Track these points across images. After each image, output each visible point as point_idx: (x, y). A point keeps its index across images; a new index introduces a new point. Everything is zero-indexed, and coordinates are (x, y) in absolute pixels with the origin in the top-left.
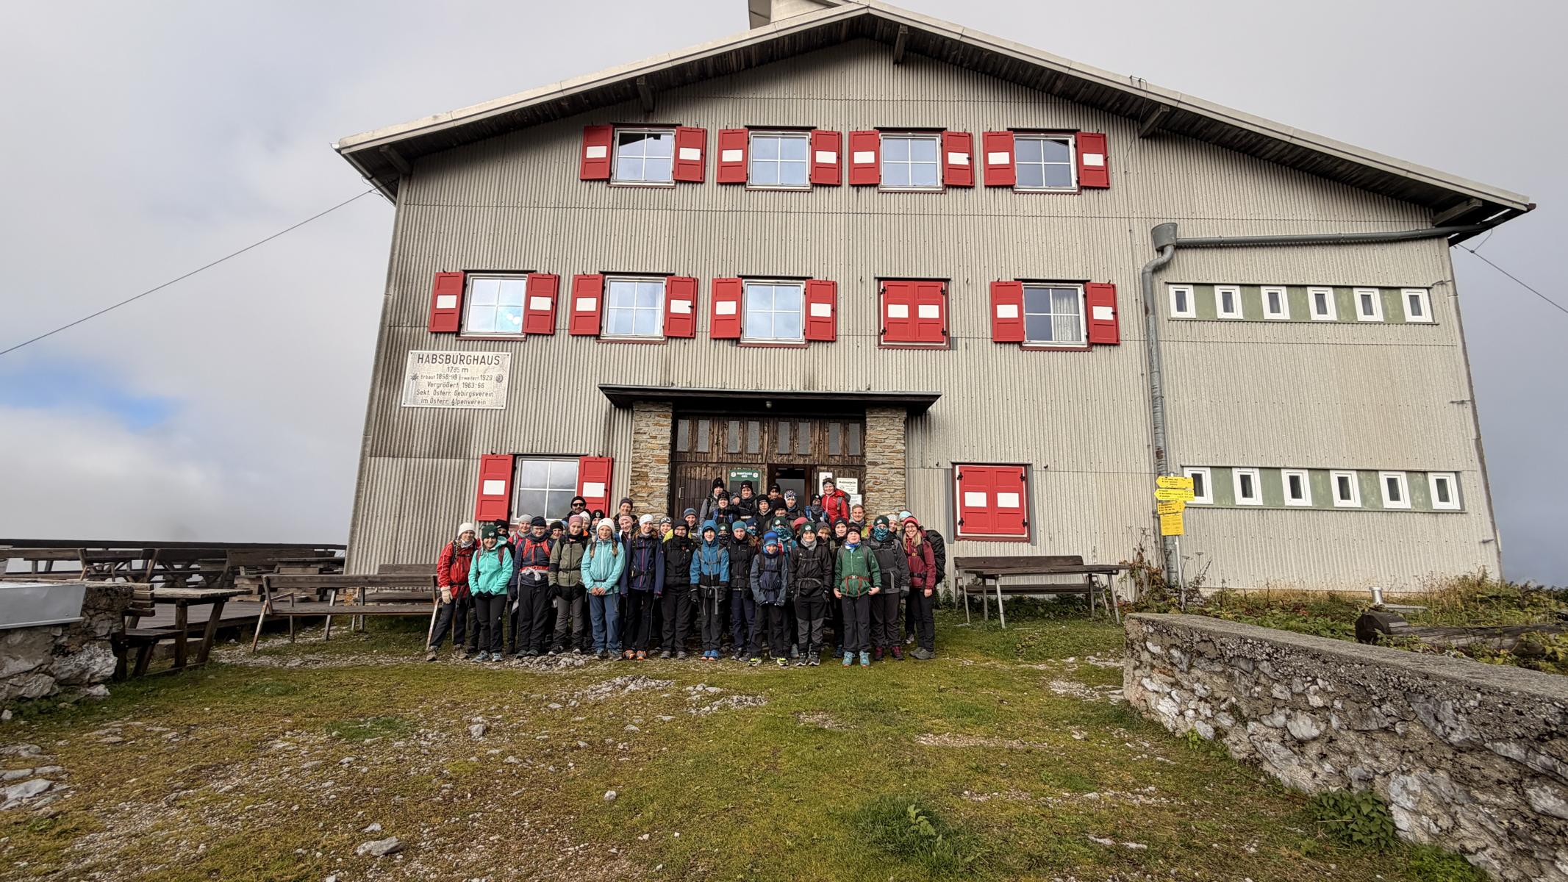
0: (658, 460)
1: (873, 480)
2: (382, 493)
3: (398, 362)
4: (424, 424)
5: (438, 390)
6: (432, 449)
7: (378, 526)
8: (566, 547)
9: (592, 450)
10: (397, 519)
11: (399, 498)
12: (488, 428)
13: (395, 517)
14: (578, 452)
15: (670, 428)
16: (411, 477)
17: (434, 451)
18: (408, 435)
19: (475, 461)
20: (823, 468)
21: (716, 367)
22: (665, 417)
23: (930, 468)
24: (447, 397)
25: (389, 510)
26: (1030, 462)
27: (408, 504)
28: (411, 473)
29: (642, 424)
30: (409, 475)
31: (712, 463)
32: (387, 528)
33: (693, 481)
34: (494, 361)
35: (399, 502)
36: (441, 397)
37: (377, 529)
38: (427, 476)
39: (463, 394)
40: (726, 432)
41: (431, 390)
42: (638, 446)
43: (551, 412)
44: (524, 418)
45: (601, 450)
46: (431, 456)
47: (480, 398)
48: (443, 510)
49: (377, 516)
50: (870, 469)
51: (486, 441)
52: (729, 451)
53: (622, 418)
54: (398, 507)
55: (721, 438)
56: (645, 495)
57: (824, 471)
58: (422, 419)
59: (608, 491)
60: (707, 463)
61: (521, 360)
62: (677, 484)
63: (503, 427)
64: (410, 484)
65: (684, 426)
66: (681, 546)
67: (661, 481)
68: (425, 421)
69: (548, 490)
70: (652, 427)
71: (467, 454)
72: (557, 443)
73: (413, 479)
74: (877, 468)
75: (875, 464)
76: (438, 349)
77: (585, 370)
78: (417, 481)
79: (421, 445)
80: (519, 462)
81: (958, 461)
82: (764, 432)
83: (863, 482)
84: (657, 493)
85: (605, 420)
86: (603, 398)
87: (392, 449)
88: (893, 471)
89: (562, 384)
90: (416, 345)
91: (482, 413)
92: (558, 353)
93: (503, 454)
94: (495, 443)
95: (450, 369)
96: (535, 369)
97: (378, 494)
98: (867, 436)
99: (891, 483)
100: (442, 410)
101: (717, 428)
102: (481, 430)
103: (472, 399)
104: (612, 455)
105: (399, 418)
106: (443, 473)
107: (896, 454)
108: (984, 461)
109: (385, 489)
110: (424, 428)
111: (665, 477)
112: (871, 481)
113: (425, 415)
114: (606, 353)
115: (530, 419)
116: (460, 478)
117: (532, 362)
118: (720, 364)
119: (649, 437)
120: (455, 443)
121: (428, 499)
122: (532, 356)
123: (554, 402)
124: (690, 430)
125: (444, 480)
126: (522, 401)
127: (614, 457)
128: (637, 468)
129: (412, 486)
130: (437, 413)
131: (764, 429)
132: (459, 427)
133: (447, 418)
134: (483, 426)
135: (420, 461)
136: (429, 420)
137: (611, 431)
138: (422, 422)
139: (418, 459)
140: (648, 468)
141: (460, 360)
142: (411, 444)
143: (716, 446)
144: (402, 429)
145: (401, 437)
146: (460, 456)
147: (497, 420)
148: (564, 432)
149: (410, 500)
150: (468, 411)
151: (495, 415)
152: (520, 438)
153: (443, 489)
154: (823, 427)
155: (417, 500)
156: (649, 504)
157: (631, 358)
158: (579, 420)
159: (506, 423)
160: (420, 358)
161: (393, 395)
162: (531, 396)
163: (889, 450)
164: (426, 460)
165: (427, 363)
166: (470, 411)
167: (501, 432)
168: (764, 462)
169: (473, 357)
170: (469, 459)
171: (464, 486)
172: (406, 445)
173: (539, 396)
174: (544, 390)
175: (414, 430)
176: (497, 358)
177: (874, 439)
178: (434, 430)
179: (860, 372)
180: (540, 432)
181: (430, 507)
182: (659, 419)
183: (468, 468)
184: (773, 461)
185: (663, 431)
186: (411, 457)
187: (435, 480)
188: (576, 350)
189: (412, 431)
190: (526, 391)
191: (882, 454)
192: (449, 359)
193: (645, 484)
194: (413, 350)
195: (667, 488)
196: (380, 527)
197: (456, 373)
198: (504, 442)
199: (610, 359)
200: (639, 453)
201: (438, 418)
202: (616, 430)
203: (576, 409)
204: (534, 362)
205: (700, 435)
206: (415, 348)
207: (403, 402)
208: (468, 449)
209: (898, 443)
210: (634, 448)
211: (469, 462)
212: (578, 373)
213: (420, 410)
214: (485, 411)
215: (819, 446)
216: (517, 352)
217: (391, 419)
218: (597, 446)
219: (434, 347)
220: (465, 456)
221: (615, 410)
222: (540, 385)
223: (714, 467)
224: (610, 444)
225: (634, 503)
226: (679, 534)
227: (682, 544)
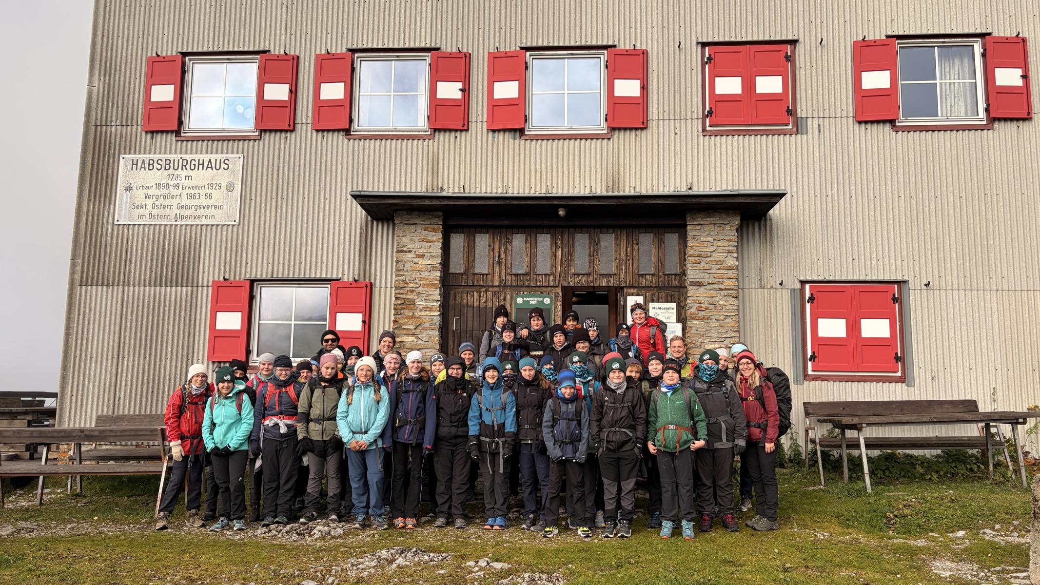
0: (427, 284)
1: (697, 305)
2: (96, 330)
3: (108, 169)
4: (143, 244)
5: (157, 203)
6: (153, 275)
7: (93, 369)
8: (318, 392)
9: (346, 273)
10: (115, 360)
11: (117, 335)
12: (218, 249)
13: (113, 357)
14: (329, 276)
15: (440, 245)
16: (130, 309)
17: (156, 277)
18: (124, 258)
19: (205, 288)
20: (631, 291)
21: (495, 166)
22: (434, 230)
23: (772, 288)
24: (168, 211)
25: (105, 350)
26: (905, 278)
27: (127, 342)
28: (130, 305)
29: (406, 240)
30: (127, 308)
31: (493, 286)
32: (103, 371)
33: (470, 310)
34: (223, 165)
35: (117, 341)
36: (161, 212)
37: (92, 373)
38: (148, 308)
39: (188, 207)
40: (509, 247)
41: (149, 202)
42: (401, 267)
43: (294, 228)
44: (261, 236)
45: (356, 273)
46: (153, 283)
47: (207, 212)
48: (169, 349)
49: (91, 358)
50: (692, 291)
51: (217, 264)
52: (514, 272)
53: (380, 232)
54: (116, 345)
55: (503, 256)
56: (412, 327)
57: (632, 295)
58: (140, 240)
59: (367, 323)
60: (487, 287)
61: (255, 164)
62: (451, 313)
63: (237, 247)
64: (129, 318)
65: (458, 242)
66: (456, 389)
67: (431, 310)
69: (293, 323)
70: (418, 244)
71: (195, 280)
72: (303, 265)
73: (132, 312)
74: (702, 289)
75: (699, 285)
76: (155, 153)
77: (334, 174)
78: (137, 315)
79: (140, 271)
80: (257, 288)
81: (809, 278)
82: (557, 247)
83: (683, 307)
84: (427, 325)
85: (361, 236)
86: (356, 208)
87: (106, 276)
88: (723, 292)
89: (306, 193)
90: (128, 148)
91: (211, 229)
92: (300, 154)
93: (237, 279)
94: (228, 266)
95: (171, 177)
96: (272, 175)
97: (91, 331)
98: (688, 249)
99: (720, 308)
100: (163, 228)
101: (498, 243)
102: (210, 251)
103: (199, 212)
104: (370, 280)
105: (112, 238)
106: (167, 305)
107: (726, 272)
108: (844, 279)
109: (99, 326)
110: (142, 249)
111: (435, 304)
112: (694, 306)
113: (143, 234)
114: (359, 152)
115: (269, 236)
116: (188, 310)
117: (268, 166)
118: (500, 162)
119: (415, 256)
120: (181, 267)
121: (151, 336)
122: (268, 158)
123: (297, 215)
124: (464, 246)
125: (169, 313)
126: (257, 215)
127: (373, 281)
128: (401, 294)
129: (131, 320)
130: (157, 231)
131: (556, 243)
132: (185, 246)
133: (170, 237)
134: (213, 245)
135: (139, 290)
136: (148, 239)
137: (368, 250)
138: (140, 242)
139: (137, 288)
140: (415, 294)
141: (183, 165)
142: (128, 269)
143: (497, 266)
144: (116, 251)
145: (115, 262)
146: (187, 283)
147: (229, 238)
148: (311, 251)
149: (130, 338)
150: (194, 228)
151: (227, 233)
152: (257, 260)
153: (168, 324)
154: (630, 239)
155: (138, 337)
156: (417, 338)
157: (390, 157)
158: (328, 237)
159: (240, 242)
160: (134, 164)
161: (104, 210)
162: (268, 208)
163: (718, 267)
164: (147, 288)
165: (143, 169)
166: (196, 228)
167: (234, 253)
168: (557, 284)
169: (197, 161)
170: (197, 286)
171: (193, 320)
172: (122, 271)
173: (279, 207)
174: (285, 201)
175: (131, 252)
176: (226, 162)
177: (697, 253)
178: (155, 252)
179: (678, 167)
180: (282, 252)
181: (154, 345)
182: (427, 233)
183: (197, 297)
184: (569, 283)
185: (432, 248)
186: (128, 285)
187: (159, 312)
188: (321, 150)
189: (129, 253)
190: (263, 201)
191: (708, 271)
192: (169, 164)
193: (411, 314)
194: (125, 154)
195: (438, 318)
196: (95, 370)
197: (178, 181)
198: (238, 264)
199: (363, 160)
200: (402, 275)
201: (159, 237)
202: (374, 249)
203: (324, 222)
204: (270, 166)
205: (477, 252)
206: (127, 151)
207: (116, 219)
208: (196, 274)
209: (729, 257)
210: (397, 270)
211: (197, 290)
212: (325, 178)
213: (136, 227)
214: (215, 228)
215: (626, 263)
216: (250, 153)
217: (104, 239)
218: (351, 268)
219: (150, 150)
220: (192, 283)
221: (372, 224)
222: (280, 194)
223: (495, 292)
224: (368, 265)
225: (398, 337)
226: (454, 375)
227: (458, 387)
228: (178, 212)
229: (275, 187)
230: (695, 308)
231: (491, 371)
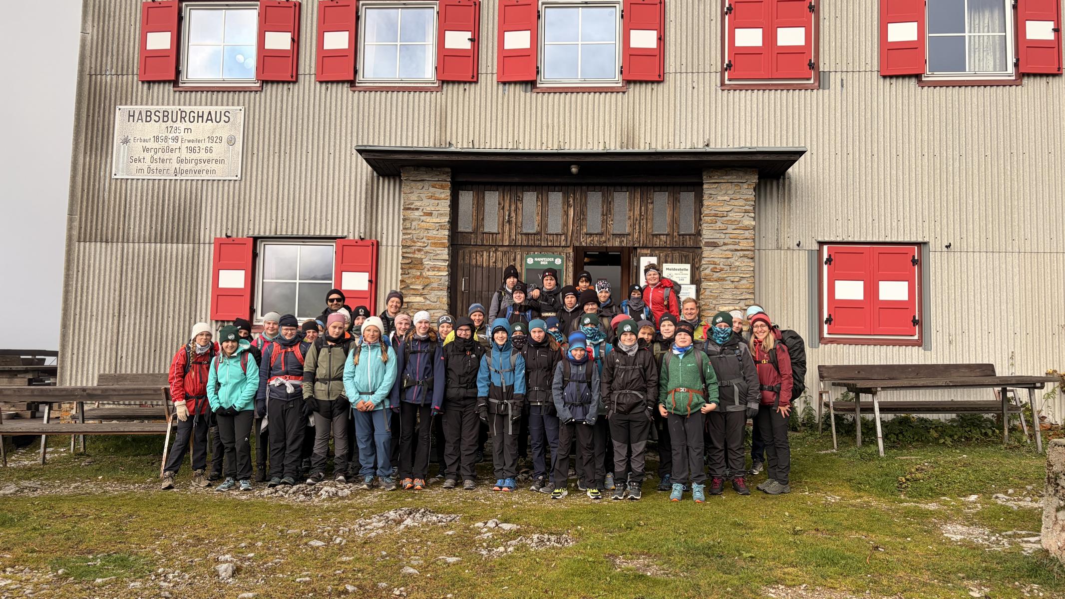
0: (435, 243)
1: (711, 266)
2: (96, 287)
3: (104, 121)
4: (142, 200)
5: (155, 157)
6: (153, 232)
7: (94, 327)
8: (324, 351)
9: (352, 231)
10: (116, 318)
11: (117, 293)
12: (220, 205)
13: (114, 316)
14: (334, 234)
15: (448, 202)
16: (130, 266)
17: (156, 234)
18: (122, 214)
19: (207, 246)
20: (645, 251)
21: (505, 121)
22: (442, 187)
23: (789, 249)
24: (167, 165)
25: (106, 307)
26: (926, 240)
27: (128, 299)
28: (130, 262)
29: (413, 197)
30: (127, 264)
31: (503, 246)
32: (104, 329)
33: (479, 269)
34: (224, 118)
35: (117, 298)
36: (160, 166)
37: (93, 331)
38: (149, 265)
39: (187, 161)
40: (520, 205)
41: (148, 156)
42: (408, 225)
43: (298, 183)
44: (264, 191)
45: (362, 231)
46: (153, 240)
47: (208, 166)
48: (172, 307)
49: (92, 316)
50: (707, 252)
51: (219, 221)
52: (525, 231)
53: (386, 188)
54: (117, 303)
55: (513, 214)
56: (420, 287)
57: (646, 255)
58: (139, 194)
59: (374, 282)
60: (496, 247)
61: (257, 117)
62: (460, 273)
63: (239, 203)
64: (129, 275)
65: (467, 199)
66: (465, 351)
67: (439, 270)
69: (298, 281)
70: (426, 202)
71: (197, 237)
72: (307, 223)
73: (133, 269)
74: (717, 250)
75: (714, 245)
76: (152, 104)
77: (338, 127)
78: (138, 272)
79: (140, 227)
80: (260, 246)
81: (827, 239)
82: (569, 206)
83: (697, 269)
84: (435, 285)
85: (366, 193)
86: (362, 164)
87: (104, 232)
88: (738, 253)
89: (310, 147)
90: (124, 99)
91: (212, 185)
92: (303, 106)
93: (240, 236)
94: (230, 223)
95: (169, 129)
96: (275, 128)
97: (91, 288)
98: (704, 208)
99: (736, 269)
100: (162, 182)
101: (508, 201)
102: (212, 207)
103: (199, 166)
104: (376, 238)
105: (110, 192)
106: (168, 262)
107: (742, 232)
108: (863, 240)
109: (99, 283)
110: (141, 204)
111: (444, 264)
112: (708, 267)
113: (142, 189)
114: (364, 105)
115: (272, 192)
116: (190, 267)
117: (270, 119)
118: (511, 117)
119: (422, 214)
120: (181, 224)
121: (153, 294)
122: (271, 110)
123: (301, 170)
124: (473, 204)
125: (171, 270)
126: (260, 169)
127: (379, 239)
128: (409, 253)
129: (132, 277)
130: (156, 186)
131: (568, 202)
132: (185, 202)
133: (169, 192)
134: (214, 201)
135: (139, 246)
136: (147, 194)
137: (375, 207)
138: (139, 197)
139: (136, 245)
140: (422, 253)
141: (181, 117)
142: (127, 225)
143: (508, 225)
144: (114, 207)
145: (114, 217)
146: (188, 240)
147: (231, 193)
148: (316, 208)
149: (131, 295)
150: (194, 183)
151: (229, 188)
152: (260, 216)
153: (170, 281)
154: (645, 198)
155: (140, 294)
156: (425, 298)
157: (397, 111)
158: (333, 192)
159: (242, 197)
160: (131, 115)
161: (101, 164)
162: (271, 162)
163: (734, 227)
164: (147, 245)
165: (140, 121)
166: (197, 183)
167: (236, 209)
168: (569, 244)
169: (196, 113)
170: (199, 243)
171: (195, 278)
172: (121, 226)
173: (282, 162)
174: (288, 155)
175: (130, 208)
176: (227, 114)
177: (713, 212)
178: (155, 208)
179: (695, 123)
180: (285, 209)
181: (155, 304)
182: (435, 190)
183: (199, 254)
184: (581, 243)
185: (440, 206)
186: (128, 242)
187: (160, 270)
188: (325, 102)
189: (128, 209)
190: (266, 156)
192: (167, 116)
193: (419, 274)
194: (121, 105)
195: (447, 278)
196: (96, 328)
197: (177, 134)
198: (241, 221)
199: (369, 113)
200: (409, 234)
201: (158, 192)
202: (380, 207)
204: (273, 120)
205: (486, 211)
206: (124, 102)
207: (113, 173)
208: (197, 231)
209: (746, 216)
210: (404, 229)
211: (199, 248)
212: (330, 132)
213: (135, 182)
214: (215, 183)
215: (640, 223)
216: (252, 105)
217: (101, 194)
218: (357, 225)
219: (147, 101)
220: (194, 240)
221: (378, 180)
222: (283, 148)
223: (505, 252)
224: (374, 222)
225: (406, 297)
226: (462, 336)
227: (467, 348)
228: (178, 166)
229: (277, 141)
230: (709, 269)
231: (500, 332)
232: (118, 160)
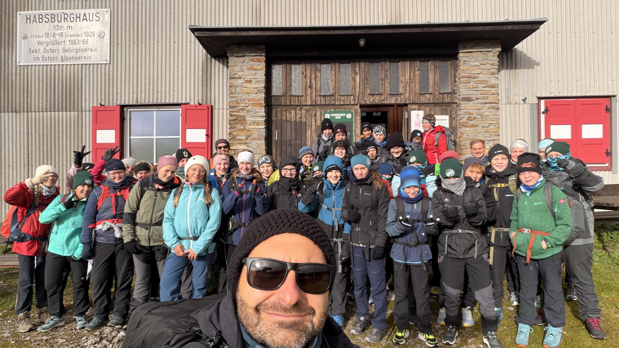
0: (254, 104)
1: (467, 116)
2: (11, 145)
3: (9, 23)
4: (39, 80)
5: (47, 48)
6: (49, 104)
7: (11, 174)
8: (148, 194)
9: (192, 98)
10: (26, 167)
11: (26, 149)
12: (95, 82)
13: (24, 166)
14: (180, 102)
15: (264, 72)
16: (34, 129)
17: (51, 105)
18: (26, 91)
19: (87, 113)
20: (414, 107)
22: (259, 61)
23: (516, 103)
24: (56, 54)
25: (18, 160)
26: (614, 94)
27: (34, 154)
28: (33, 126)
29: (237, 69)
30: (32, 128)
31: (306, 105)
32: (18, 176)
33: (289, 124)
34: (95, 18)
35: (26, 153)
36: (51, 55)
37: (11, 177)
38: (47, 128)
39: (70, 51)
40: (318, 75)
41: (42, 48)
42: (234, 91)
43: (152, 65)
44: (127, 72)
45: (200, 98)
46: (52, 110)
47: (85, 54)
48: (65, 159)
49: (9, 166)
50: (464, 105)
51: (95, 94)
52: (322, 94)
53: (217, 66)
54: (26, 156)
55: (313, 81)
56: (244, 138)
57: (415, 110)
58: (37, 76)
59: (210, 135)
60: (301, 106)
61: (120, 16)
62: (274, 127)
63: (109, 80)
64: (34, 135)
65: (278, 70)
66: (290, 190)
67: (258, 124)
68: (39, 77)
69: (155, 137)
70: (246, 72)
71: (80, 106)
72: (159, 94)
73: (36, 131)
74: (471, 103)
75: (469, 100)
76: (43, 10)
77: (180, 22)
78: (39, 133)
79: (39, 100)
80: (127, 111)
81: (543, 95)
82: (356, 73)
83: (454, 119)
84: (255, 136)
85: (203, 70)
86: (199, 46)
87: (14, 105)
88: (487, 105)
89: (160, 38)
90: (23, 6)
91: (89, 68)
92: (154, 7)
93: (111, 105)
94: (103, 95)
95: (56, 28)
96: (133, 24)
97: (7, 146)
98: (459, 71)
99: (485, 118)
100: (53, 67)
101: (309, 71)
102: (89, 84)
103: (79, 54)
104: (210, 103)
105: (16, 75)
106: (61, 125)
107: (490, 89)
108: (569, 95)
109: (13, 142)
110: (39, 84)
111: (262, 119)
112: (464, 117)
113: (39, 72)
114: (199, 5)
115: (133, 72)
116: (76, 129)
117: (130, 17)
118: (308, 10)
119: (244, 82)
120: (68, 97)
121: (51, 149)
122: (130, 11)
123: (154, 55)
124: (283, 74)
125: (62, 131)
126: (124, 55)
127: (213, 104)
128: (234, 112)
129: (35, 137)
130: (49, 70)
131: (355, 71)
132: (70, 81)
133: (59, 74)
134: (91, 80)
135: (35, 114)
136: (43, 76)
137: (209, 80)
138: (37, 79)
139: (41, 113)
140: (245, 111)
141: (64, 18)
142: (29, 99)
143: (309, 89)
144: (20, 86)
145: (20, 94)
146: (74, 109)
147: (103, 74)
148: (165, 82)
149: (36, 150)
150: (76, 66)
151: (101, 70)
152: (125, 90)
153: (63, 139)
154: (413, 66)
155: (42, 150)
156: (248, 146)
157: (223, 8)
158: (178, 71)
159: (111, 76)
160: (28, 19)
161: (8, 55)
162: (131, 50)
163: (483, 85)
164: (45, 113)
165: (35, 22)
166: (78, 67)
167: (107, 85)
168: (356, 102)
169: (75, 14)
170: (82, 111)
171: (80, 136)
172: (26, 100)
173: (140, 49)
174: (144, 45)
175: (31, 86)
176: (97, 15)
177: (467, 75)
178: (49, 86)
179: (445, 12)
180: (143, 84)
181: (53, 156)
182: (253, 63)
183: (82, 119)
184: (366, 102)
185: (257, 75)
186: (31, 112)
187: (55, 131)
188: (170, 4)
189: (29, 87)
190: (128, 45)
191: (476, 89)
192: (54, 18)
193: (243, 128)
194: (21, 11)
195: (264, 130)
196: (13, 175)
197: (62, 31)
198: (111, 94)
199: (203, 11)
200: (235, 97)
201: (51, 74)
202: (213, 80)
203: (174, 60)
204: (131, 18)
205: (293, 80)
206: (22, 9)
207: (18, 61)
208: (80, 102)
209: (492, 77)
210: (230, 93)
211: (82, 114)
212: (174, 26)
213: (33, 67)
214: (91, 66)
215: (410, 85)
216: (116, 7)
217: (10, 77)
218: (196, 95)
219: (39, 7)
220: (78, 109)
221: (211, 60)
222: (140, 39)
223: (308, 110)
224: (209, 92)
226: (288, 176)
227: (292, 188)
228: (63, 54)
229: (136, 34)
230: (466, 118)
231: (334, 171)
232: (20, 52)
